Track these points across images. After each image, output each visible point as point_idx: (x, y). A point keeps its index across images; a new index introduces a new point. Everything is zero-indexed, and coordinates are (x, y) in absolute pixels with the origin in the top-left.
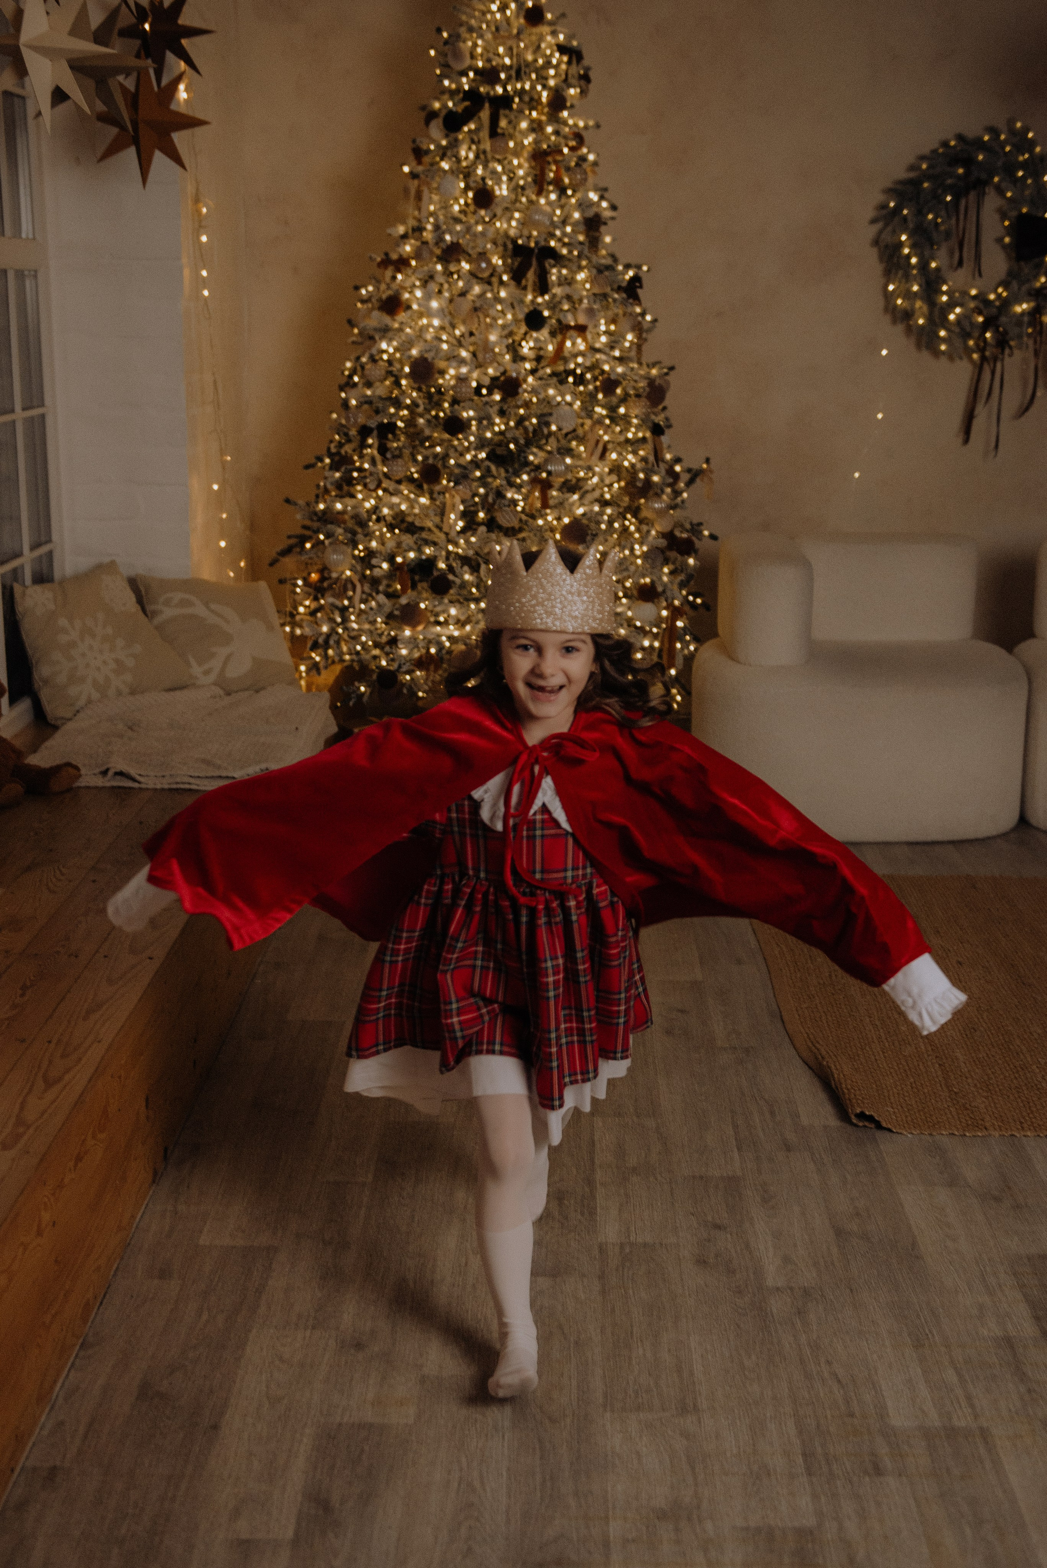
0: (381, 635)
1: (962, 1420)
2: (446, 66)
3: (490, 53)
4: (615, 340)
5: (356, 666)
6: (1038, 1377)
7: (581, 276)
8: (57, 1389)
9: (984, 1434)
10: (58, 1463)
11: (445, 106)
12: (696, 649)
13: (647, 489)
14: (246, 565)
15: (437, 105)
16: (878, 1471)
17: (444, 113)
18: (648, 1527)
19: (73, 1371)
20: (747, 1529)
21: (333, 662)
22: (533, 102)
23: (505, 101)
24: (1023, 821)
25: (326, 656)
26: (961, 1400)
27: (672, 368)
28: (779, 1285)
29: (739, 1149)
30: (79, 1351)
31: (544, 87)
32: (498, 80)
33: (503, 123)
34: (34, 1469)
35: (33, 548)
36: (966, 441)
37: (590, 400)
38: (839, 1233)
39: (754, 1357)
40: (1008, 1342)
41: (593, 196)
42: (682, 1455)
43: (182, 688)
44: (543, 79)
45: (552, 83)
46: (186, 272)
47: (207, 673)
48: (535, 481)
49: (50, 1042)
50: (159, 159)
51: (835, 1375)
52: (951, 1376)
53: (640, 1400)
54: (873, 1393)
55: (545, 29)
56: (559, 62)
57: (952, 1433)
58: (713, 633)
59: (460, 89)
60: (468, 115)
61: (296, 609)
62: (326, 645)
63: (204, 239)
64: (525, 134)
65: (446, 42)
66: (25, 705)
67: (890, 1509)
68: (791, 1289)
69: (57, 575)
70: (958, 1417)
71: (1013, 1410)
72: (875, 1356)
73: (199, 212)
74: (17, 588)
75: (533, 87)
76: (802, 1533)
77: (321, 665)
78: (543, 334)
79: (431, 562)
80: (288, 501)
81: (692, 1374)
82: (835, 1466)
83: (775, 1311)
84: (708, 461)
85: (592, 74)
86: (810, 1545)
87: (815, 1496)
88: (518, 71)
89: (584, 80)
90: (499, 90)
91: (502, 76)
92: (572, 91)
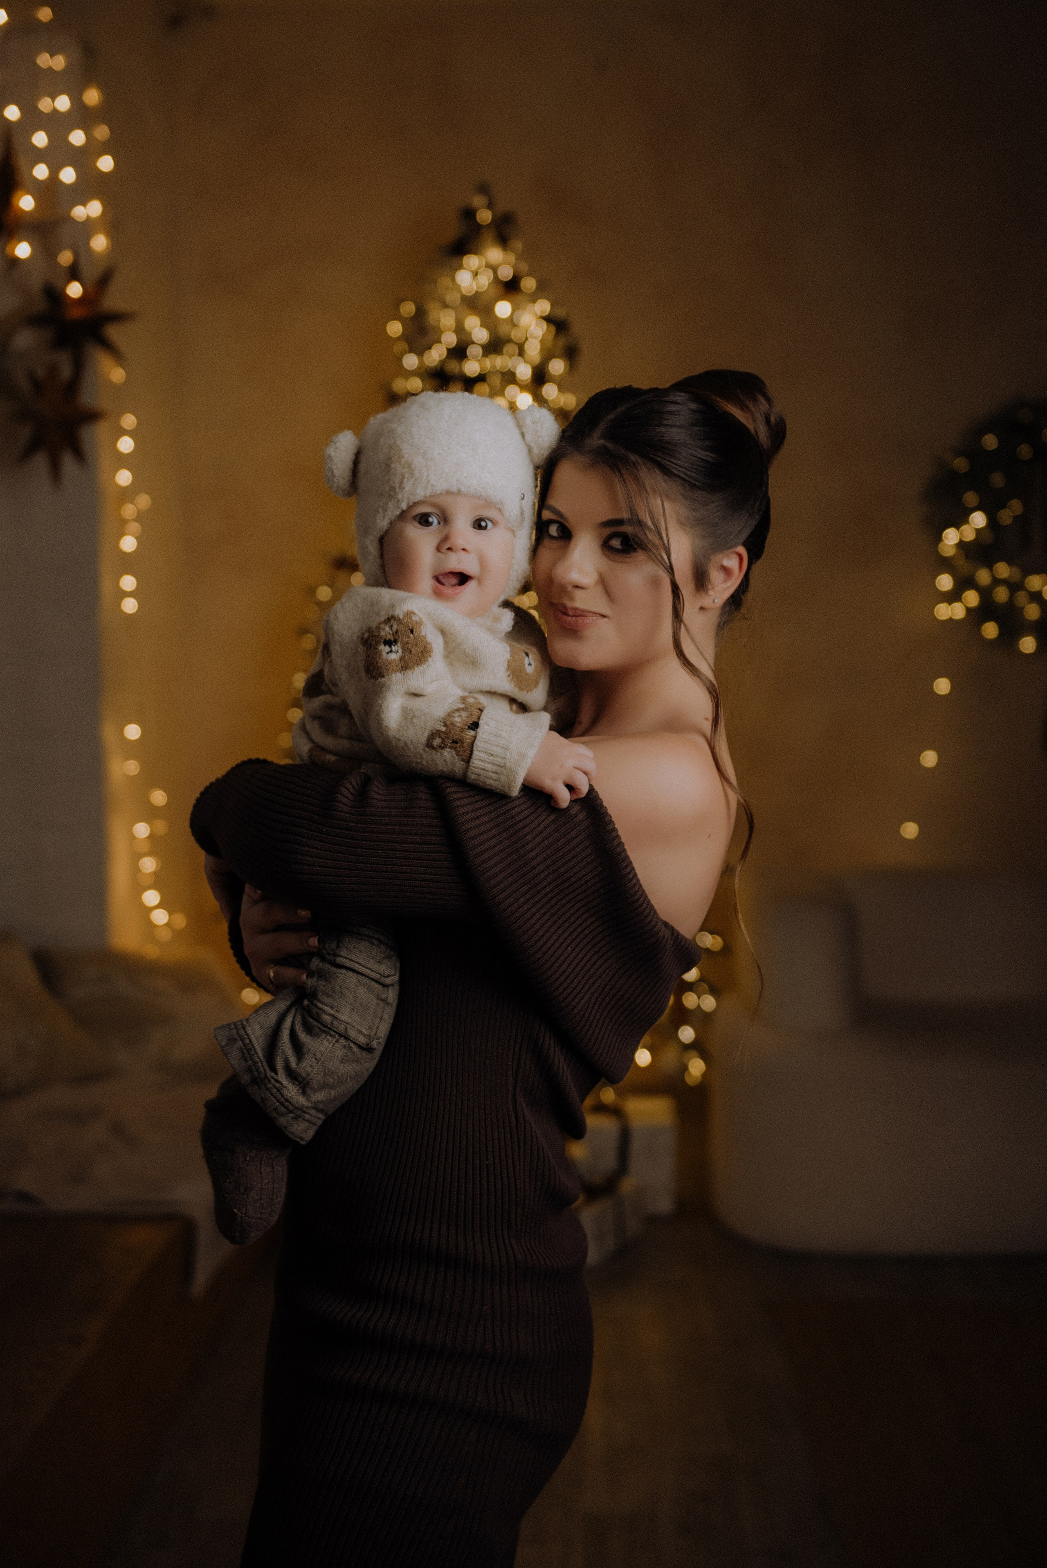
2: (408, 341)
3: (460, 328)
15: (397, 386)
23: (481, 379)
31: (528, 363)
32: (464, 357)
45: (533, 358)
46: (104, 583)
55: (525, 299)
59: (423, 367)
65: (411, 316)
73: (120, 514)
75: (515, 364)
85: (581, 346)
88: (494, 347)
89: (571, 354)
90: (471, 368)
91: (474, 351)
92: (558, 366)
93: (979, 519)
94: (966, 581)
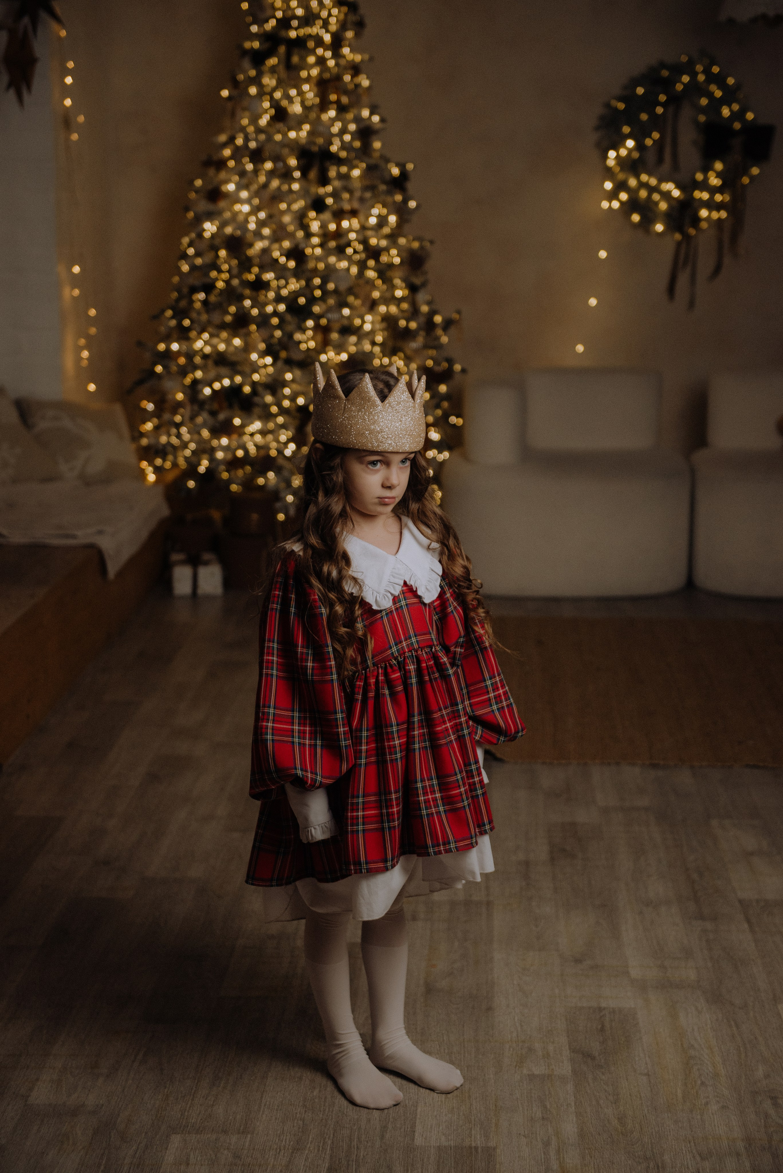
0: (204, 443)
2: (254, 15)
3: (286, 6)
4: (382, 221)
7: (356, 173)
11: (252, 46)
13: (407, 334)
15: (247, 46)
17: (251, 52)
22: (319, 42)
23: (300, 43)
24: (690, 583)
25: (164, 461)
27: (431, 242)
31: (328, 31)
32: (291, 27)
33: (295, 59)
36: (671, 299)
37: (362, 266)
41: (365, 113)
43: (51, 480)
44: (326, 24)
45: (333, 29)
47: (71, 470)
48: (317, 327)
56: (338, 13)
59: (264, 33)
60: (270, 53)
64: (312, 66)
75: (319, 32)
78: (327, 216)
79: (240, 387)
84: (459, 312)
85: (368, 21)
88: (307, 20)
89: (359, 26)
90: (293, 34)
91: (295, 23)
92: (350, 34)
93: (630, 143)
94: (621, 186)
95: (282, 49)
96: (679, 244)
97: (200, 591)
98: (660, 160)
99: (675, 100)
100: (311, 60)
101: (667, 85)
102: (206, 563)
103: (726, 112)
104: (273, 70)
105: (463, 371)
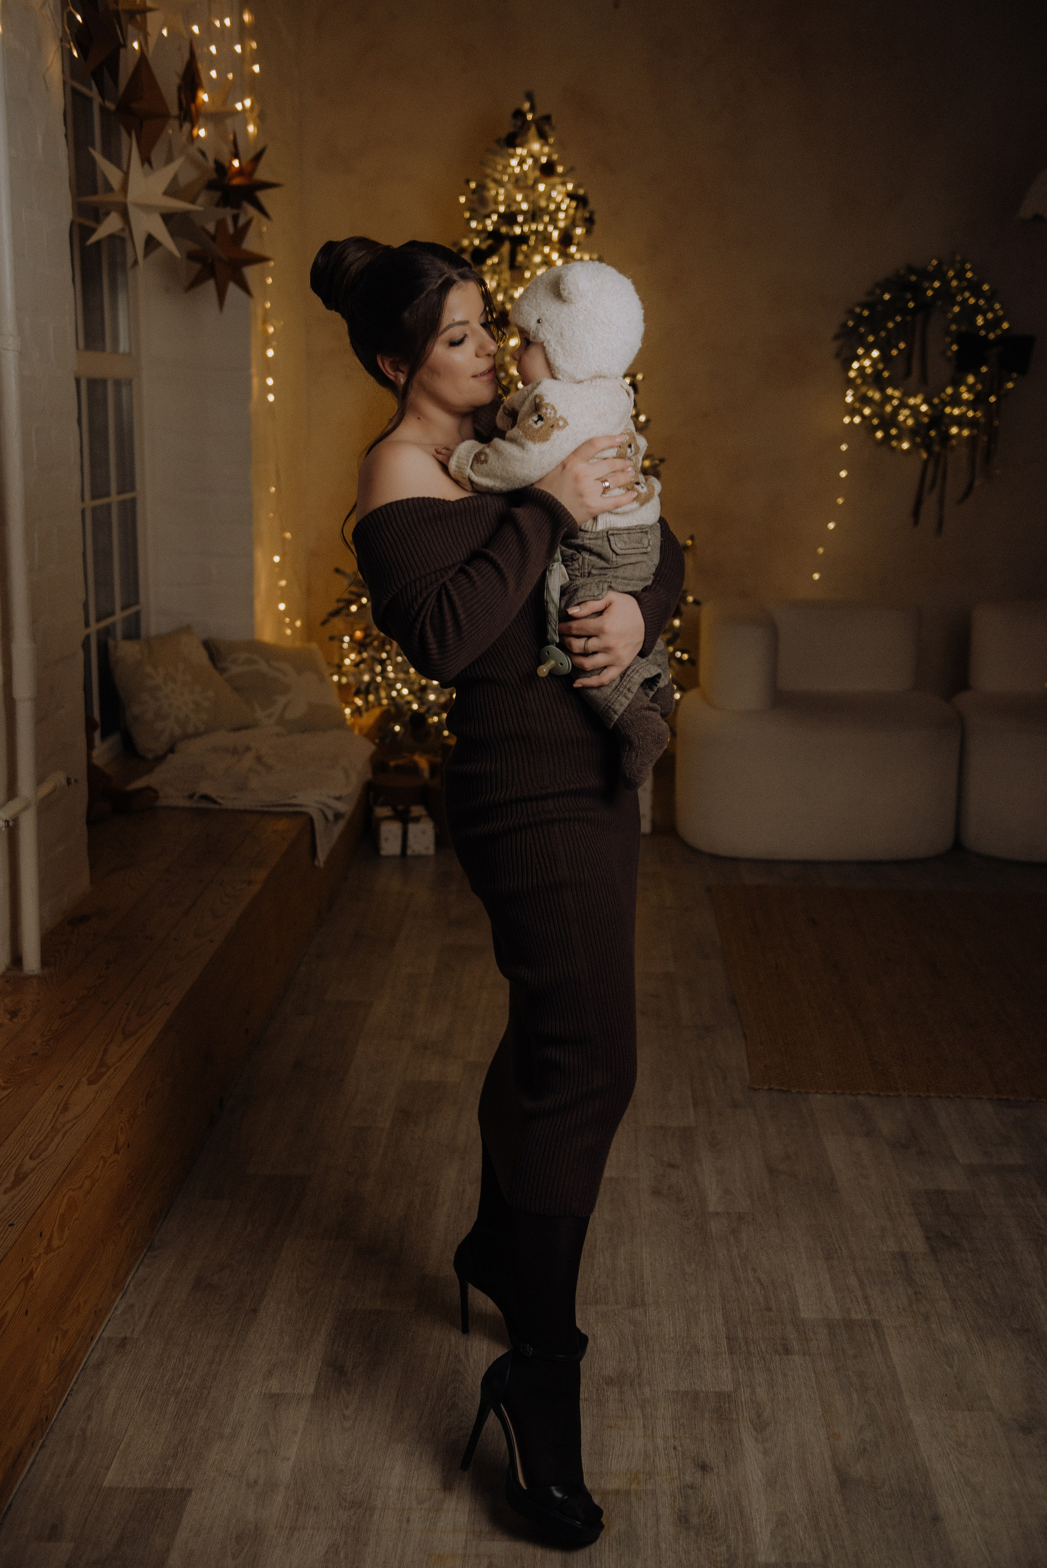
0: (413, 683)
1: (859, 1314)
2: (473, 211)
3: (510, 200)
5: (393, 709)
6: (925, 1283)
8: (129, 1280)
9: (876, 1325)
10: (128, 1335)
11: (472, 243)
12: (681, 697)
14: (303, 624)
15: (466, 243)
16: (787, 1351)
17: (471, 249)
18: (597, 1390)
19: (141, 1267)
20: (677, 1393)
21: (373, 706)
22: (545, 239)
23: (523, 239)
24: (958, 845)
25: (366, 701)
26: (859, 1300)
27: (662, 461)
28: (719, 1210)
29: (695, 1105)
30: (147, 1252)
31: (556, 228)
32: (514, 222)
33: (520, 258)
34: (110, 1339)
35: (124, 608)
36: (916, 523)
38: (772, 1171)
39: (693, 1266)
40: (903, 1256)
42: (629, 1337)
43: (247, 727)
44: (554, 221)
45: (562, 224)
46: (255, 382)
47: (270, 716)
49: (128, 1004)
50: (233, 289)
51: (759, 1280)
52: (853, 1281)
53: (598, 1296)
54: (788, 1293)
55: (556, 180)
56: (568, 207)
57: (849, 1324)
58: (695, 684)
59: (485, 229)
60: (491, 251)
61: (342, 660)
62: (367, 692)
63: (270, 353)
64: (538, 266)
65: (474, 191)
66: (114, 739)
67: (794, 1380)
68: (728, 1214)
69: (143, 632)
70: (856, 1312)
71: (901, 1307)
72: (793, 1266)
73: (266, 331)
74: (111, 642)
75: (545, 228)
76: (720, 1396)
77: (363, 709)
80: (337, 571)
81: (642, 1277)
82: (752, 1347)
83: (713, 1229)
85: (596, 217)
86: (727, 1405)
87: (734, 1369)
88: (534, 215)
89: (589, 222)
90: (518, 230)
91: (520, 219)
92: (579, 231)
93: (875, 353)
94: (864, 400)
95: (506, 248)
96: (926, 463)
97: (409, 852)
98: (908, 373)
99: (925, 306)
100: (537, 259)
101: (917, 290)
102: (417, 820)
103: (980, 321)
104: (494, 270)
105: (696, 602)
